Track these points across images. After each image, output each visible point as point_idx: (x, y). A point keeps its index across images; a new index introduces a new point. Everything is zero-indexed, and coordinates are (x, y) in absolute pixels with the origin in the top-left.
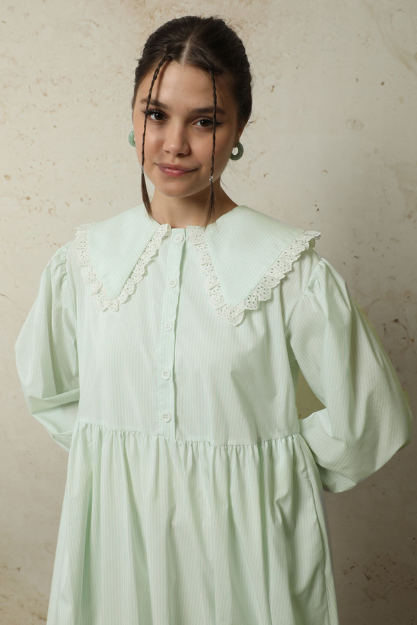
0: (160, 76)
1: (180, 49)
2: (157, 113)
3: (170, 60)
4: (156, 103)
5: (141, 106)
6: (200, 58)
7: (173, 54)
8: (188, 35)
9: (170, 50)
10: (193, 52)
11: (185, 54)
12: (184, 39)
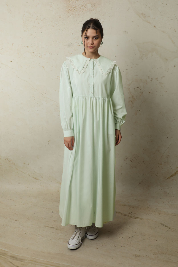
0: (87, 31)
1: (90, 26)
2: (87, 38)
3: (89, 28)
4: (86, 36)
5: (84, 37)
6: (94, 28)
7: (89, 27)
8: (91, 24)
9: (88, 27)
10: (92, 27)
11: (91, 27)
12: (90, 25)
